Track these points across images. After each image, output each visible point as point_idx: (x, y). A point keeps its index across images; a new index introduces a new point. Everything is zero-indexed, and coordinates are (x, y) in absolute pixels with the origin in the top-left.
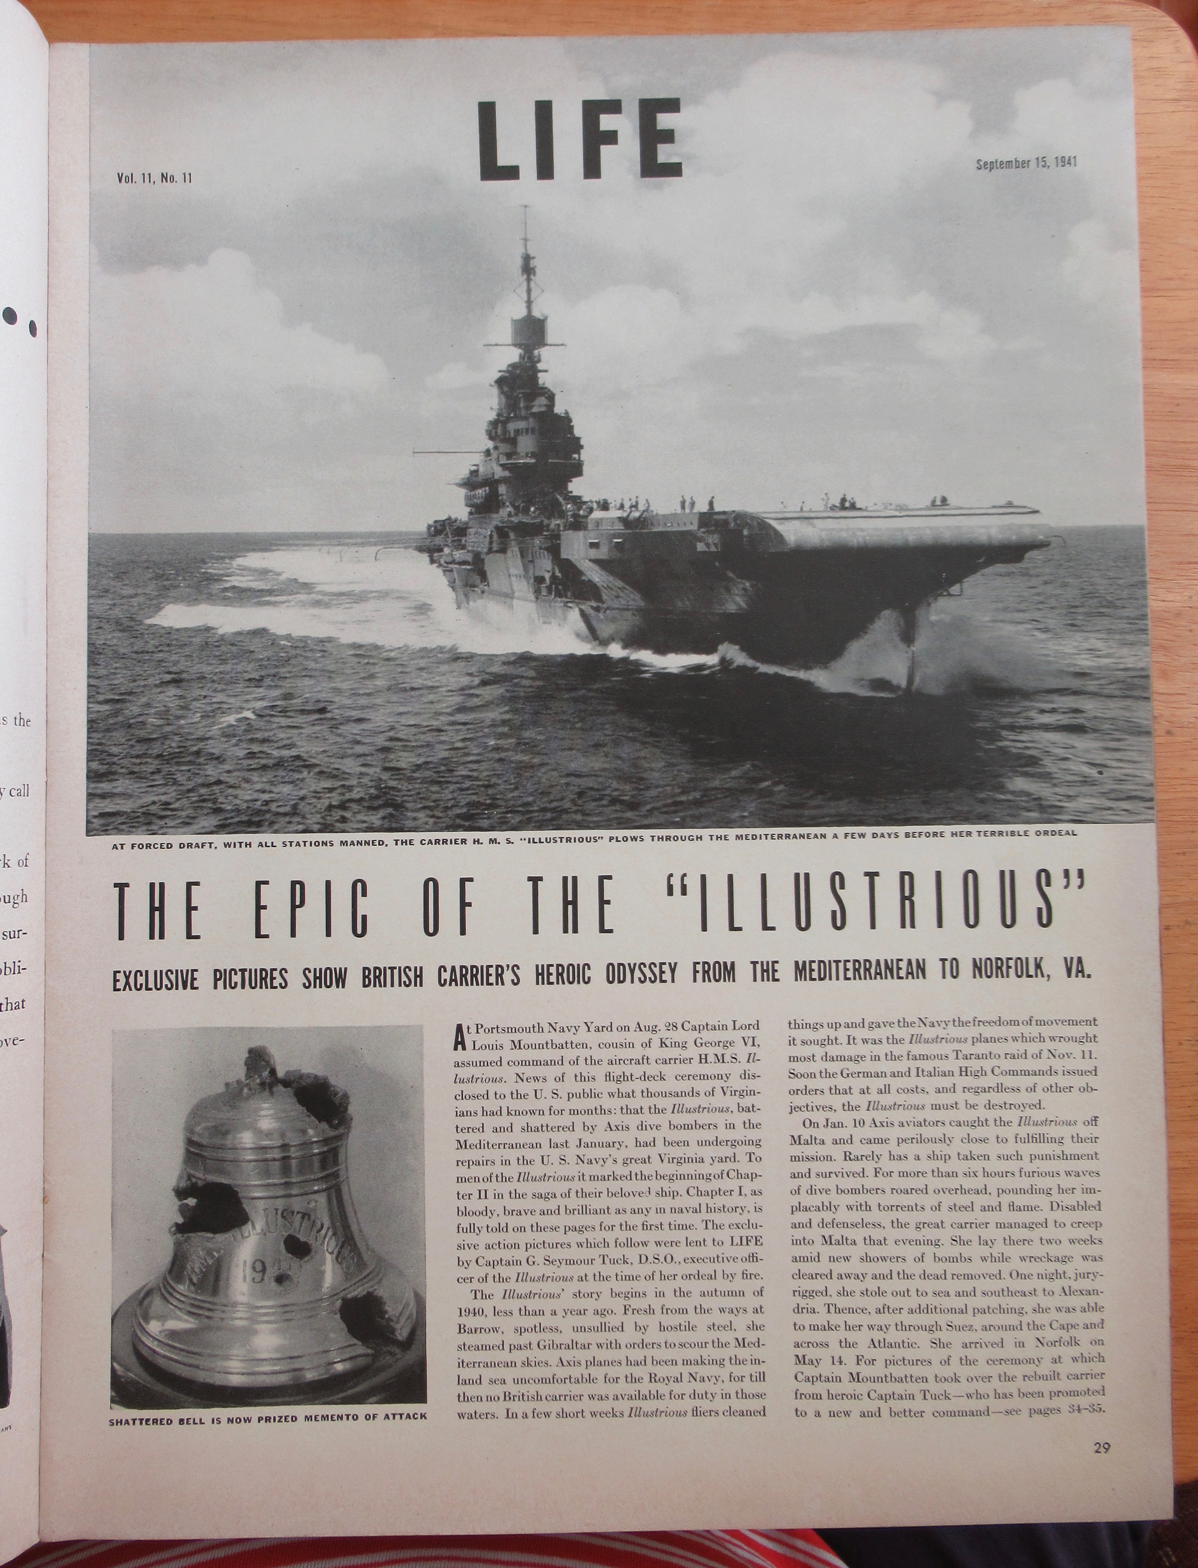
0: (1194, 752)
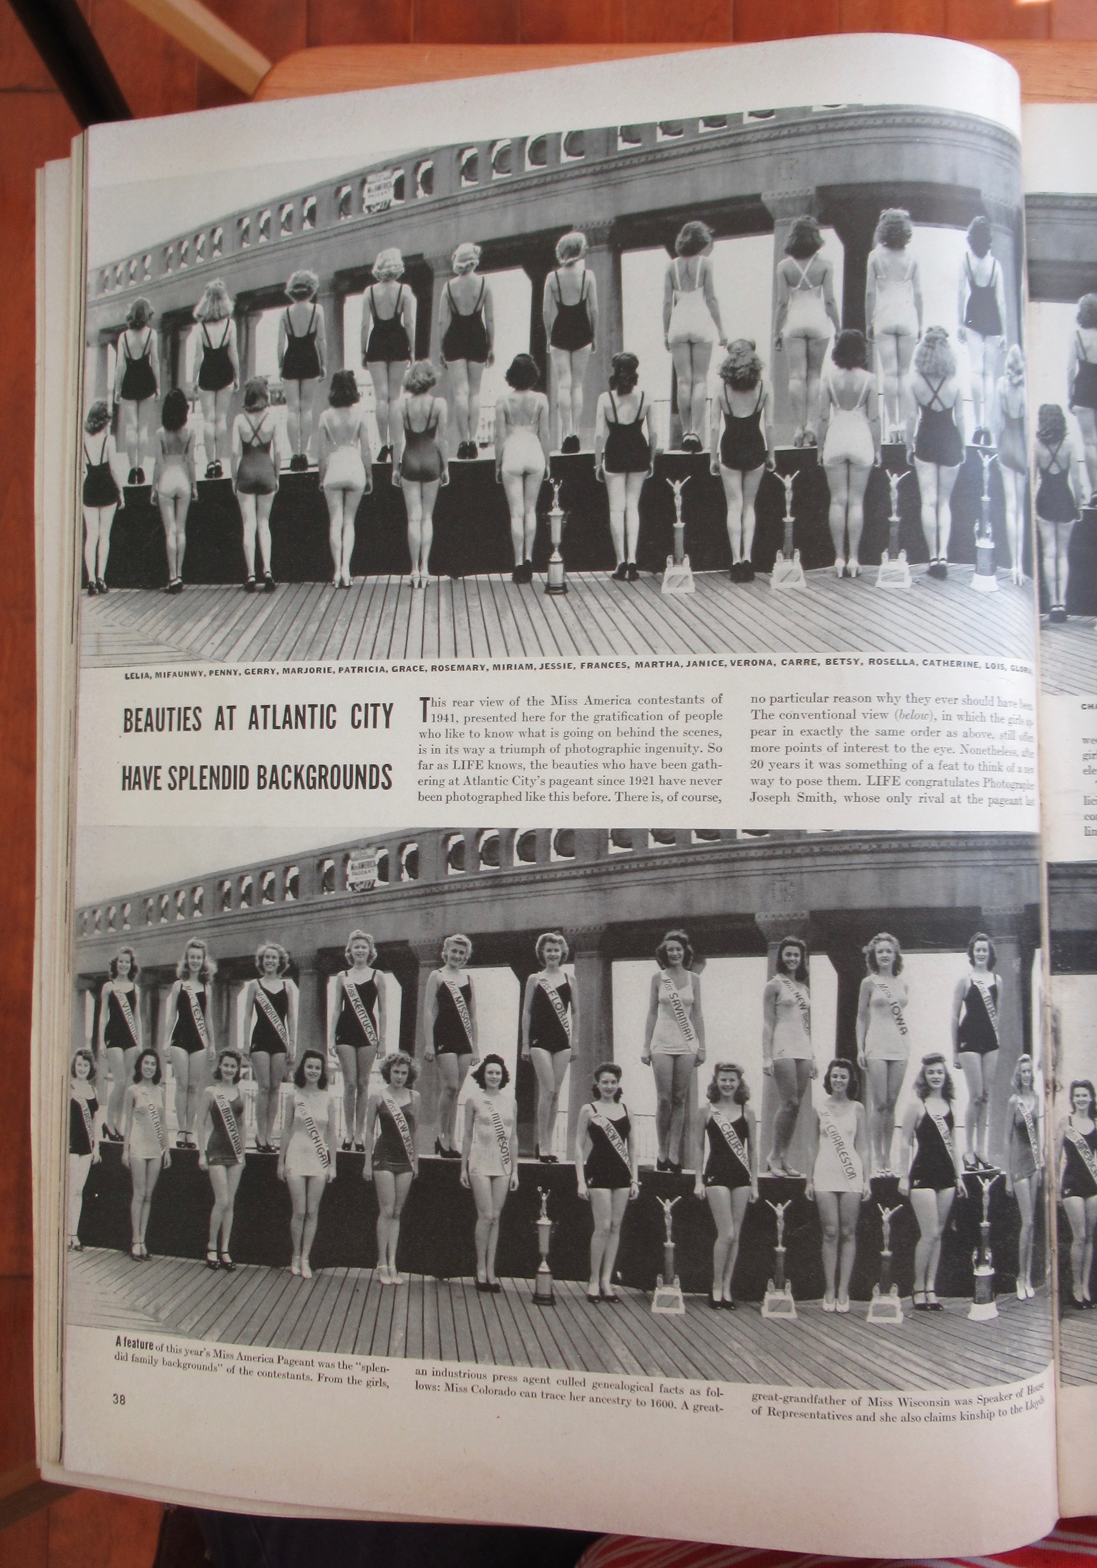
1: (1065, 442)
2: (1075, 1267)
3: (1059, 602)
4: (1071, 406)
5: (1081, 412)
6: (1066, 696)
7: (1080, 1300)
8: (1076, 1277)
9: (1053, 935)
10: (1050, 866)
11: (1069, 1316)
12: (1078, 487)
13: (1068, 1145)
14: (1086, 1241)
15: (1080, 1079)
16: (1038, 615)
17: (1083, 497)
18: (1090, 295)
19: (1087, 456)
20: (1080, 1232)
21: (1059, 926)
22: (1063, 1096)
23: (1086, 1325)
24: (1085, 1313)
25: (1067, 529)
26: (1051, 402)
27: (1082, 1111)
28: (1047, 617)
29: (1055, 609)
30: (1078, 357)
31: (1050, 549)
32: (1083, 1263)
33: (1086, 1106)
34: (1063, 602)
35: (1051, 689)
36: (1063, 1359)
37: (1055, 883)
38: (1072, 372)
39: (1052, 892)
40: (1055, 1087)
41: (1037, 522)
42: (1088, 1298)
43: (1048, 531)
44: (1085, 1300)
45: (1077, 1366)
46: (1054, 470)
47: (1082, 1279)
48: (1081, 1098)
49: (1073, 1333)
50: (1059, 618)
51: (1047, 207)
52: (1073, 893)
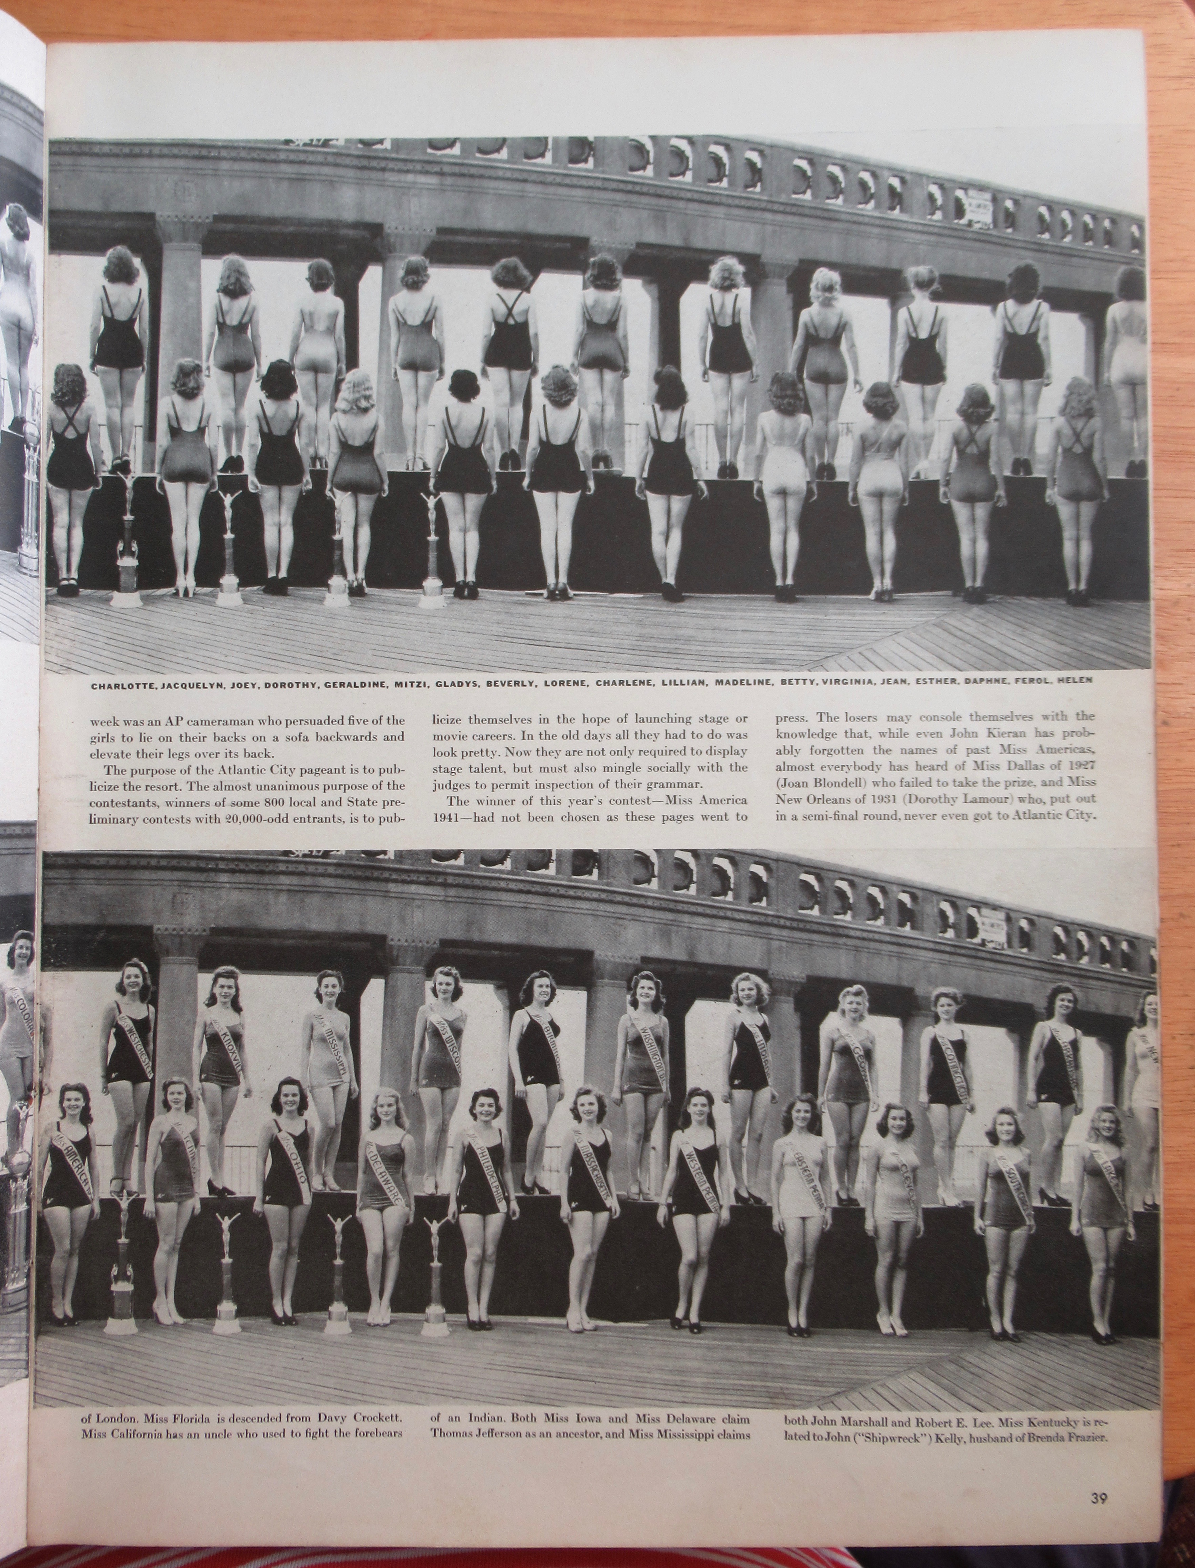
0: (1190, 743)
1: (84, 405)
2: (56, 1282)
3: (70, 575)
4: (93, 367)
5: (105, 372)
6: (74, 676)
7: (61, 1316)
8: (57, 1292)
9: (45, 928)
10: (46, 855)
11: (46, 1333)
12: (98, 452)
13: (55, 1153)
14: (71, 1254)
15: (73, 1082)
16: (44, 588)
17: (103, 463)
18: (119, 248)
19: (109, 419)
20: (63, 1245)
21: (54, 918)
22: (51, 1101)
23: (67, 1342)
24: (67, 1330)
25: (82, 498)
26: (70, 361)
27: (73, 1116)
28: (54, 590)
29: (65, 582)
30: (103, 314)
31: (62, 518)
32: (66, 1277)
33: (78, 1111)
34: (75, 574)
35: (56, 668)
36: (37, 1380)
37: (51, 874)
38: (96, 329)
39: (46, 883)
40: (41, 1091)
41: (48, 490)
42: (70, 1314)
43: (60, 499)
44: (66, 1316)
45: (55, 1386)
46: (71, 434)
47: (64, 1295)
48: (73, 1103)
49: (50, 1351)
50: (68, 592)
51: (72, 154)
52: (72, 882)
